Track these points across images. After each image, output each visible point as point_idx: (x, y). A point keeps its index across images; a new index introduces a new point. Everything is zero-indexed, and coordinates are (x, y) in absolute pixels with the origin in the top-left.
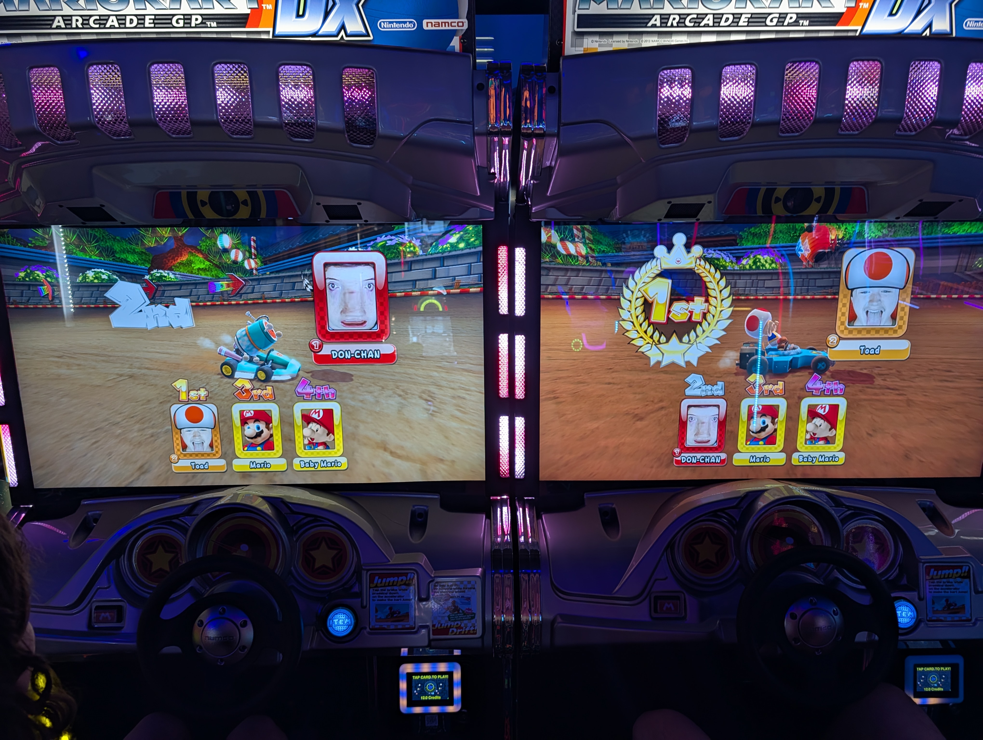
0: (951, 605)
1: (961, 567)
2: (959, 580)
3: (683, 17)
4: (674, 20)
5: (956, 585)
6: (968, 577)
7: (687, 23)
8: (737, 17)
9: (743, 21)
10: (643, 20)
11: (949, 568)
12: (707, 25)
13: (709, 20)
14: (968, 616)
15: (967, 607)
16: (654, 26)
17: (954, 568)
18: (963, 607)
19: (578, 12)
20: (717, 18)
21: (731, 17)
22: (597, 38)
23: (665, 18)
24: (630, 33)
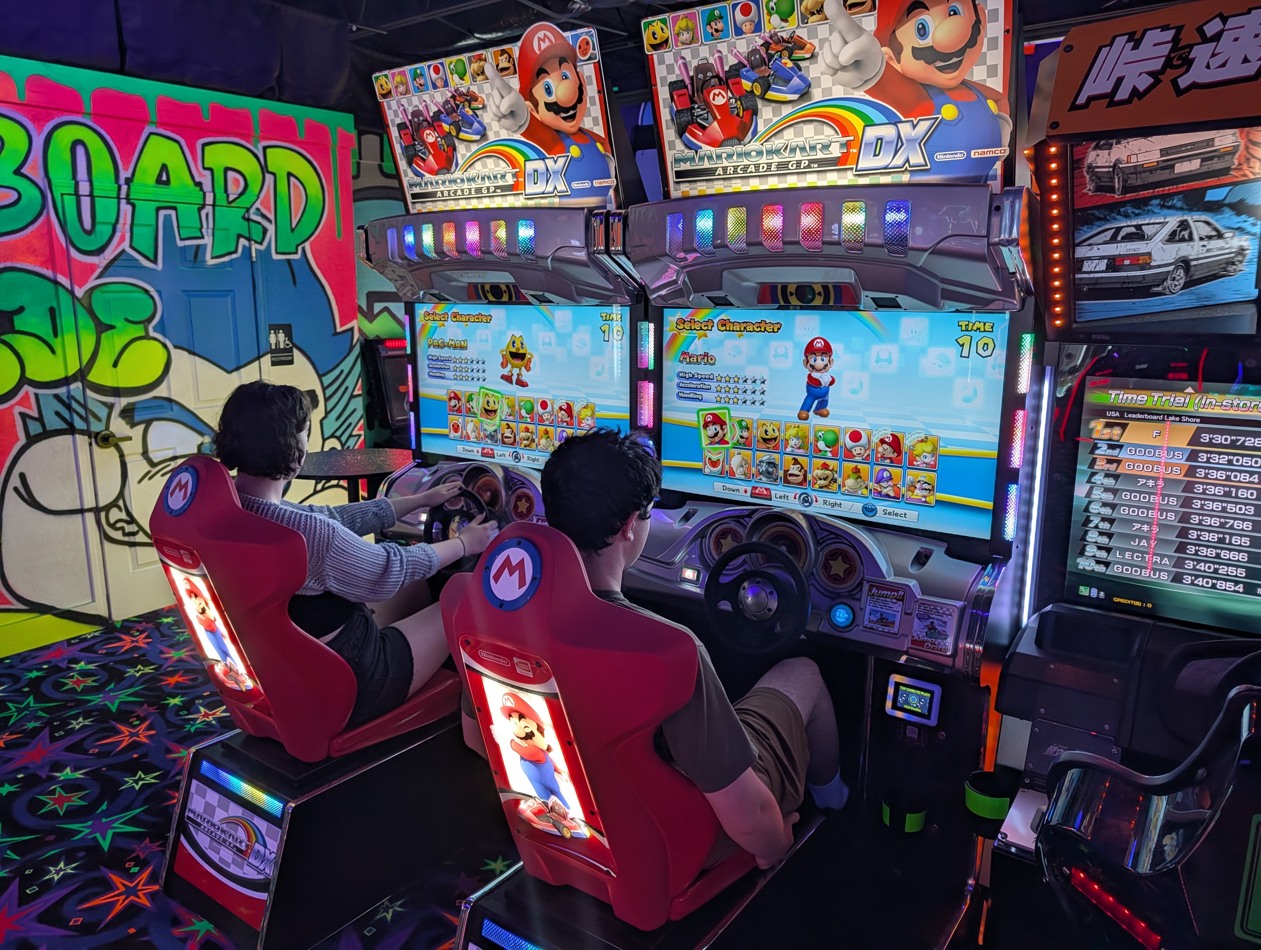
0: (883, 619)
1: (898, 591)
2: (894, 601)
3: (736, 168)
4: (730, 170)
5: (891, 604)
6: (902, 600)
7: (739, 171)
8: (769, 165)
9: (773, 167)
10: (710, 172)
11: (887, 590)
12: (751, 172)
13: (752, 169)
14: (896, 630)
15: (897, 624)
16: (719, 175)
17: (892, 590)
18: (893, 623)
19: (675, 169)
20: (757, 167)
21: (765, 166)
22: (687, 185)
23: (725, 169)
24: (707, 180)
